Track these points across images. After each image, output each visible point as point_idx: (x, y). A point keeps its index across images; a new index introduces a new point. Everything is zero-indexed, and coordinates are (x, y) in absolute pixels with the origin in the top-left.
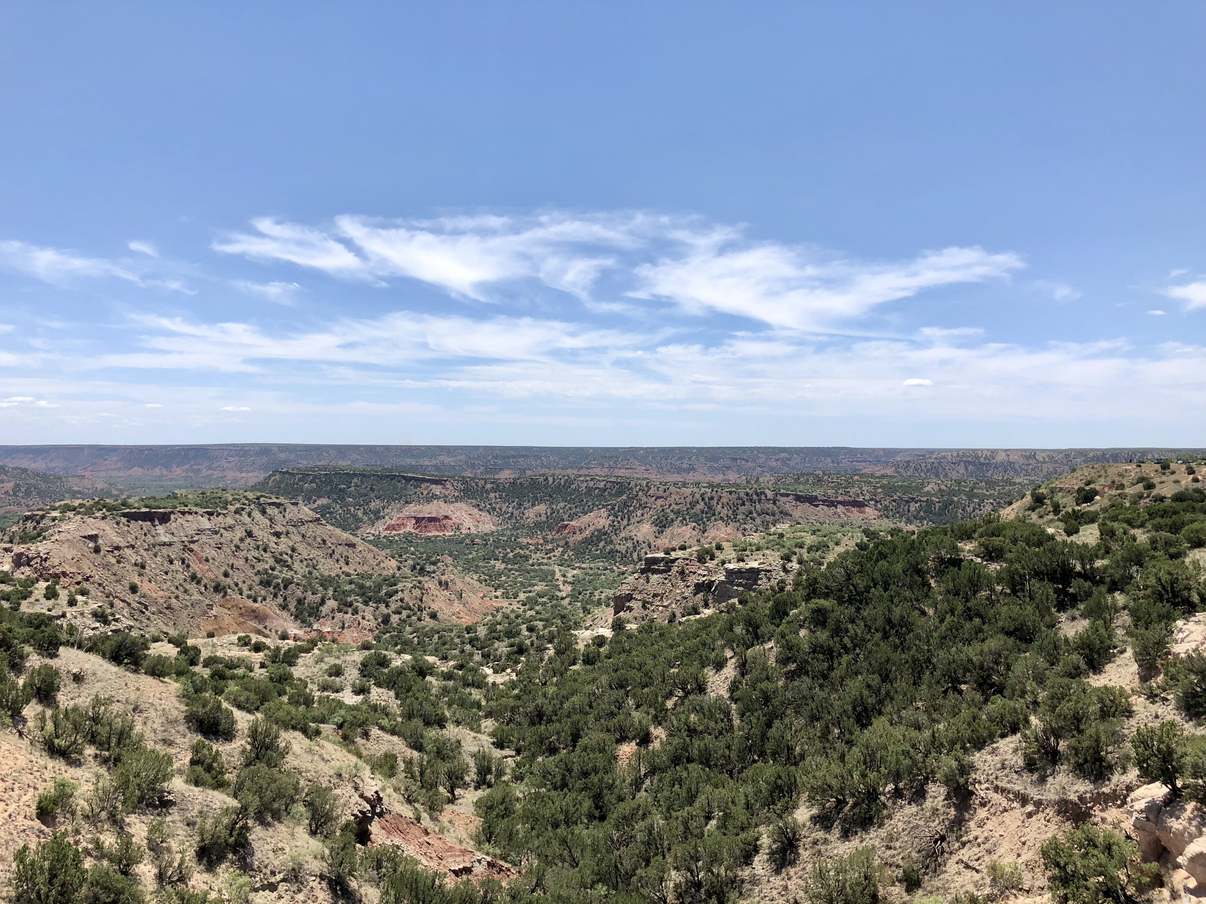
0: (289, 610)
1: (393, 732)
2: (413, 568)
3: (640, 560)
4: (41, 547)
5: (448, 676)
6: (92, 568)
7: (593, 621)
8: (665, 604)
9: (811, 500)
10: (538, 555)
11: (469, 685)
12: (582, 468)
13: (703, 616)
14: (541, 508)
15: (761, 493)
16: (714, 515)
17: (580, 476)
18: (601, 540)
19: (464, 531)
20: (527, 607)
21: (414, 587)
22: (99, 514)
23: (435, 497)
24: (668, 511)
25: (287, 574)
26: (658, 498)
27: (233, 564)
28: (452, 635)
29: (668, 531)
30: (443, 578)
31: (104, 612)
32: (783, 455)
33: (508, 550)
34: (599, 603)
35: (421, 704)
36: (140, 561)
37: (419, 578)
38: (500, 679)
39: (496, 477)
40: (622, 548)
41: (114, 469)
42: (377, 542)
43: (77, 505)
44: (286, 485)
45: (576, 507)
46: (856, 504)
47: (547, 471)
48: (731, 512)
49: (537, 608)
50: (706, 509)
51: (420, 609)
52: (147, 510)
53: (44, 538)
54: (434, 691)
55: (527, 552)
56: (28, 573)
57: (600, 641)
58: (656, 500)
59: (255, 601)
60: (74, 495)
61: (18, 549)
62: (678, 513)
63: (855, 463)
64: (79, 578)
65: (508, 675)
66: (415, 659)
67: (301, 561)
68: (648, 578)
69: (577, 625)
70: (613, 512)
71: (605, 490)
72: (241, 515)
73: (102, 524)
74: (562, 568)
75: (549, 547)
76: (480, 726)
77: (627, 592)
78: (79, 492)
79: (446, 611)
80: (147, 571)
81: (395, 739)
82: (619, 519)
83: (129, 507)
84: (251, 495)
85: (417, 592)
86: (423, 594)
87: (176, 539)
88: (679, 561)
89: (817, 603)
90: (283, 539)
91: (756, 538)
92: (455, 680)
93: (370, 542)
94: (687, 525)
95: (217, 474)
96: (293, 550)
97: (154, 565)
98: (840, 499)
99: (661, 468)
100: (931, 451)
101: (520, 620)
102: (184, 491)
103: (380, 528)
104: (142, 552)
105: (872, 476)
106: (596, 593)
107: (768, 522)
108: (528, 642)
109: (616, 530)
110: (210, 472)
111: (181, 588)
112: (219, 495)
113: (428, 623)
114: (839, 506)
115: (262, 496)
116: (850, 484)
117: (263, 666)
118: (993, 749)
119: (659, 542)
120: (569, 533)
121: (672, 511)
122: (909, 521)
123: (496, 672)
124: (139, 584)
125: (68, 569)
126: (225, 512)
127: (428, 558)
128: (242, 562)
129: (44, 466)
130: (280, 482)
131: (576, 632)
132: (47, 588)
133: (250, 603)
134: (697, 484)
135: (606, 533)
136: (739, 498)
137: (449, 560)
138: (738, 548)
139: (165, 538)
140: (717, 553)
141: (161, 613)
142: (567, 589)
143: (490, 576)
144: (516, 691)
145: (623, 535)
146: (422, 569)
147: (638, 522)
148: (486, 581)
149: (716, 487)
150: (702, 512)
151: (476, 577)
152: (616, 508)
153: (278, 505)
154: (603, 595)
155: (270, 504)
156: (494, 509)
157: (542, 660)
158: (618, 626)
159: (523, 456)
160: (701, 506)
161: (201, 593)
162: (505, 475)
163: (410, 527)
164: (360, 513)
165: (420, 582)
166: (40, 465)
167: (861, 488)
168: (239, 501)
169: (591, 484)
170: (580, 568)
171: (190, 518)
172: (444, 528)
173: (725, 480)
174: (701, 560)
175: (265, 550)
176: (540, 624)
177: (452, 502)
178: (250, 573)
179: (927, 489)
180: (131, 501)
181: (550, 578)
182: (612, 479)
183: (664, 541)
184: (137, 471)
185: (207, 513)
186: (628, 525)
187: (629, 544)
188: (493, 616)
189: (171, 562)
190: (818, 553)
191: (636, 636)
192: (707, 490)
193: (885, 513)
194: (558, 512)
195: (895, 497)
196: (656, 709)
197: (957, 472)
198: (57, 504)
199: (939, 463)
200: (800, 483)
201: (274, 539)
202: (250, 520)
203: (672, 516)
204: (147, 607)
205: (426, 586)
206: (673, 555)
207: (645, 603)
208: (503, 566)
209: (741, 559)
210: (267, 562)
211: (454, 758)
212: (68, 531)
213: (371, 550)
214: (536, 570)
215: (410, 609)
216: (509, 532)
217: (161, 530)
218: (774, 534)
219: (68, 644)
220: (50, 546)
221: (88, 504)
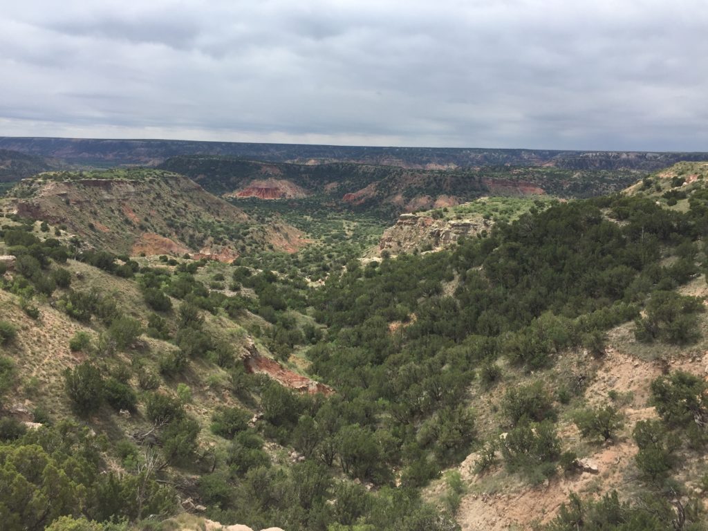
0: (185, 242)
1: (256, 312)
2: (258, 219)
3: (396, 217)
4: (34, 201)
5: (285, 282)
6: (66, 214)
7: (368, 253)
8: (412, 244)
9: (502, 182)
10: (332, 213)
11: (297, 288)
12: (360, 159)
13: (436, 251)
14: (335, 184)
15: (471, 177)
16: (442, 190)
17: (359, 165)
18: (371, 205)
19: (287, 198)
20: (326, 244)
21: (259, 230)
22: (66, 181)
23: (269, 176)
24: (413, 187)
25: (183, 221)
27: (150, 214)
28: (283, 259)
29: (413, 200)
30: (276, 225)
31: (77, 240)
33: (315, 210)
34: (370, 243)
35: (271, 297)
36: (93, 210)
37: (262, 225)
38: (315, 285)
39: (307, 164)
40: (384, 210)
41: (71, 153)
42: (235, 203)
43: (52, 175)
44: (178, 166)
45: (356, 184)
46: (529, 185)
47: (338, 161)
48: (452, 189)
49: (333, 245)
50: (437, 187)
51: (263, 243)
52: (95, 179)
53: (35, 195)
54: (278, 290)
55: (326, 211)
56: (28, 216)
57: (375, 264)
58: (406, 180)
59: (164, 236)
60: (49, 169)
62: (419, 189)
63: (530, 159)
64: (59, 220)
65: (320, 282)
66: (265, 272)
67: (191, 213)
68: (402, 228)
69: (359, 255)
70: (379, 188)
71: (375, 174)
72: (153, 184)
73: (69, 187)
74: (348, 222)
75: (339, 208)
76: (306, 311)
77: (388, 237)
78: (51, 167)
79: (278, 245)
80: (98, 217)
82: (383, 192)
83: (84, 177)
84: (158, 172)
85: (261, 234)
86: (264, 234)
87: (114, 198)
88: (421, 218)
90: (179, 200)
91: (468, 205)
92: (289, 284)
93: (231, 202)
94: (425, 196)
96: (186, 206)
97: (102, 213)
98: (520, 182)
99: (409, 160)
100: (579, 153)
101: (323, 252)
102: (116, 168)
103: (236, 194)
104: (94, 205)
106: (368, 237)
107: (476, 195)
108: (328, 264)
109: (381, 199)
111: (119, 228)
112: (138, 171)
113: (268, 251)
115: (165, 173)
116: (527, 172)
117: (176, 274)
118: (617, 329)
119: (408, 206)
120: (352, 200)
121: (416, 187)
122: (562, 196)
123: (312, 280)
124: (94, 224)
125: (51, 214)
126: (143, 181)
127: (266, 213)
128: (155, 212)
129: (27, 150)
130: (175, 163)
131: (359, 259)
132: (42, 225)
133: (161, 238)
134: (432, 171)
135: (374, 201)
136: (457, 180)
137: (279, 215)
138: (457, 211)
139: (107, 197)
140: (444, 214)
141: (108, 241)
142: (350, 234)
143: (304, 225)
144: (326, 292)
145: (385, 202)
146: (263, 220)
147: (394, 194)
148: (301, 228)
149: (443, 173)
150: (434, 188)
151: (295, 225)
152: (381, 185)
153: (175, 178)
154: (373, 238)
155: (170, 178)
156: (305, 184)
157: (340, 275)
158: (385, 256)
159: (323, 151)
160: (434, 185)
161: (132, 231)
163: (254, 194)
164: (224, 185)
165: (262, 227)
166: (25, 150)
167: (533, 175)
168: (151, 175)
169: (366, 170)
170: (358, 221)
171: (122, 185)
172: (275, 195)
174: (435, 217)
175: (169, 206)
176: (335, 254)
177: (280, 179)
178: (161, 219)
179: (574, 176)
180: (84, 173)
181: (340, 227)
182: (379, 167)
183: (411, 206)
184: (85, 155)
185: (132, 182)
186: (388, 196)
187: (389, 208)
188: (307, 249)
189: (112, 211)
190: (506, 215)
191: (396, 262)
192: (438, 175)
193: (548, 191)
194: (345, 187)
195: (554, 181)
196: (411, 304)
198: (40, 174)
199: (584, 160)
200: (496, 172)
201: (174, 199)
202: (159, 187)
203: (416, 191)
204: (99, 238)
205: (267, 230)
206: (418, 214)
207: (399, 243)
208: (311, 219)
209: (459, 218)
210: (170, 213)
211: (292, 328)
212: (49, 191)
213: (232, 207)
214: (331, 222)
215: (257, 243)
216: (314, 199)
217: (104, 192)
218: (479, 203)
219: (71, 257)
220: (39, 200)
221: (59, 175)
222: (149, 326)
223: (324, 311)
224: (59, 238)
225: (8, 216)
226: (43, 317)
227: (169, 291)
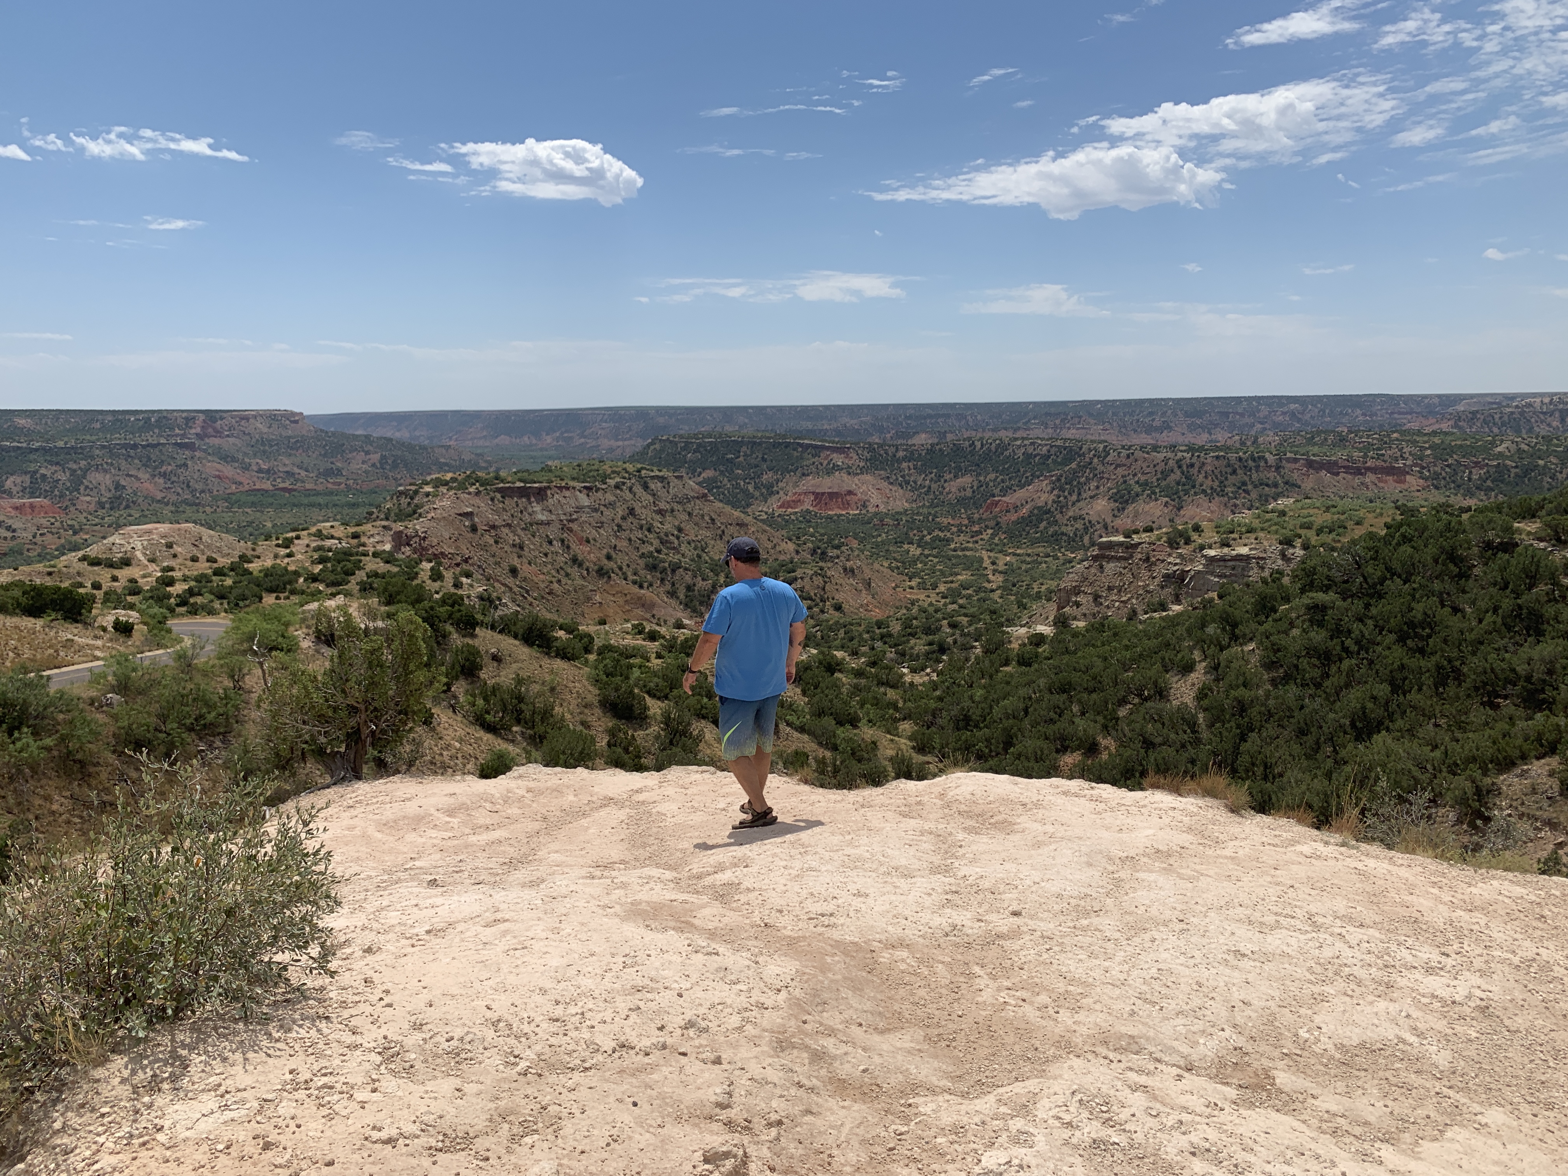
0: (678, 598)
1: (802, 729)
2: (814, 552)
3: (1093, 544)
4: (418, 526)
5: (859, 673)
6: (471, 548)
7: (1030, 618)
8: (1124, 599)
9: (1332, 468)
10: (962, 538)
11: (883, 684)
12: (1019, 428)
13: (1171, 613)
14: (966, 480)
15: (1259, 458)
16: (1194, 487)
17: (1016, 439)
18: (1042, 520)
19: (872, 510)
20: (948, 601)
21: (816, 574)
22: (472, 489)
23: (836, 468)
24: (1132, 482)
25: (675, 558)
26: (1118, 466)
27: (615, 546)
28: (861, 629)
29: (1131, 508)
30: (849, 564)
31: (490, 595)
32: (1293, 406)
33: (925, 533)
34: (1038, 596)
35: (831, 701)
36: (518, 541)
37: (821, 564)
38: (918, 679)
39: (910, 442)
40: (1069, 530)
41: (480, 438)
42: (771, 521)
43: (448, 479)
44: (668, 454)
45: (1010, 479)
46: (1390, 471)
47: (974, 433)
48: (1217, 483)
49: (961, 601)
50: (1184, 480)
51: (823, 600)
52: (522, 485)
53: (420, 515)
54: (844, 690)
55: (948, 535)
56: (408, 554)
57: (1038, 640)
58: (1115, 468)
59: (641, 587)
60: (442, 467)
61: (399, 527)
62: (1145, 485)
63: (1396, 416)
64: (459, 559)
65: (928, 675)
66: (822, 653)
67: (689, 543)
68: (1101, 567)
69: (1010, 622)
70: (1058, 485)
71: (1049, 457)
72: (622, 490)
73: (477, 501)
74: (992, 554)
75: (976, 528)
76: (897, 729)
77: (1074, 584)
78: (446, 464)
79: (852, 602)
80: (526, 553)
81: (806, 737)
82: (1066, 493)
83: (502, 481)
84: (630, 467)
85: (819, 581)
86: (825, 582)
87: (554, 517)
88: (1144, 545)
89: (1312, 598)
90: (669, 518)
91: (1246, 516)
92: (868, 678)
93: (762, 521)
94: (1156, 500)
95: (592, 443)
96: (680, 530)
97: (532, 545)
98: (1369, 464)
99: (1125, 427)
100: (1511, 397)
101: (939, 615)
102: (557, 463)
103: (773, 505)
104: (519, 531)
105: (1419, 433)
106: (1035, 586)
107: (1267, 496)
108: (950, 640)
109: (1062, 507)
110: (583, 440)
111: (562, 572)
112: (595, 467)
113: (832, 615)
114: (1369, 474)
115: (642, 468)
116: (1385, 443)
117: (659, 656)
118: (1523, 770)
119: (1118, 522)
120: (1001, 511)
121: (1137, 482)
122: (1469, 493)
123: (913, 671)
124: (518, 566)
125: (448, 550)
126: (604, 486)
127: (830, 540)
128: (625, 543)
129: (407, 435)
130: (662, 450)
131: (1009, 629)
132: (432, 569)
133: (635, 589)
134: (1173, 447)
135: (1048, 512)
136: (1228, 465)
137: (855, 544)
138: (1222, 530)
139: (542, 517)
140: (1195, 536)
141: (543, 598)
142: (997, 580)
143: (903, 563)
144: (938, 693)
145: (1071, 514)
146: (824, 553)
147: (1091, 497)
148: (898, 568)
149: (1197, 451)
150: (1178, 483)
151: (886, 564)
152: (1063, 480)
153: (662, 479)
154: (1044, 588)
155: (653, 477)
156: (907, 483)
157: (967, 660)
158: (1061, 622)
159: (943, 415)
160: (1177, 475)
161: (584, 578)
162: (922, 440)
163: (807, 504)
164: (751, 488)
165: (821, 569)
166: (402, 434)
167: (1401, 450)
168: (618, 473)
169: (1030, 450)
170: (1015, 554)
171: (567, 493)
172: (847, 505)
173: (1211, 441)
174: (1173, 544)
175: (649, 530)
176: (964, 620)
177: (857, 474)
178: (635, 555)
179: (1499, 449)
180: (503, 474)
181: (976, 565)
182: (1059, 443)
183: (1125, 521)
184: (504, 440)
185: (585, 487)
186: (1078, 501)
187: (1079, 525)
188: (908, 609)
189: (550, 542)
190: (1331, 536)
191: (1084, 636)
192: (1185, 454)
193: (1435, 481)
194: (987, 485)
195: (1450, 461)
196: (1105, 718)
197: (1549, 425)
198: (429, 478)
199: (1522, 413)
200: (1315, 444)
201: (658, 517)
202: (631, 496)
203: (1137, 489)
204: (527, 592)
205: (829, 573)
206: (1136, 538)
207: (1096, 597)
208: (919, 551)
209: (1225, 544)
210: (652, 544)
211: (869, 760)
212: (443, 508)
213: (765, 531)
214: (959, 557)
215: (811, 599)
216: (925, 511)
217: (537, 508)
218: (1273, 511)
219: (481, 624)
220: (428, 524)
221: (460, 478)
222: (609, 745)
223: (933, 729)
224: (460, 592)
225: (375, 555)
226: (439, 724)
227: (645, 686)
